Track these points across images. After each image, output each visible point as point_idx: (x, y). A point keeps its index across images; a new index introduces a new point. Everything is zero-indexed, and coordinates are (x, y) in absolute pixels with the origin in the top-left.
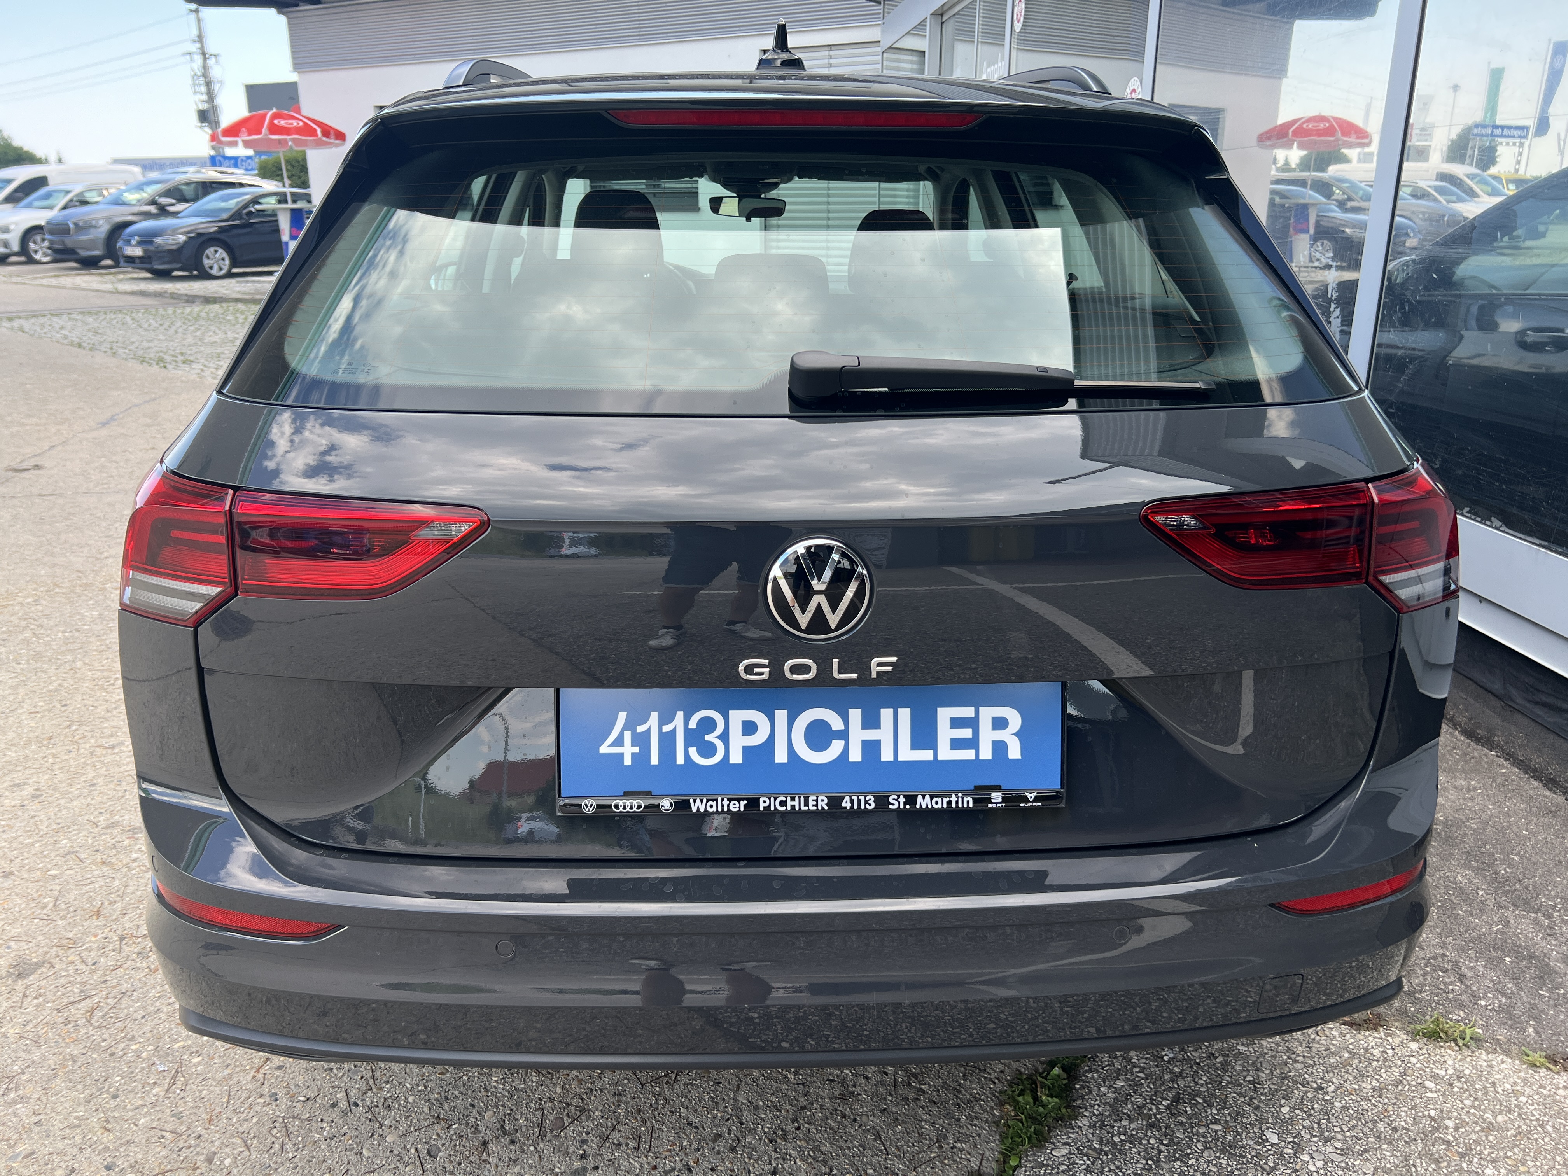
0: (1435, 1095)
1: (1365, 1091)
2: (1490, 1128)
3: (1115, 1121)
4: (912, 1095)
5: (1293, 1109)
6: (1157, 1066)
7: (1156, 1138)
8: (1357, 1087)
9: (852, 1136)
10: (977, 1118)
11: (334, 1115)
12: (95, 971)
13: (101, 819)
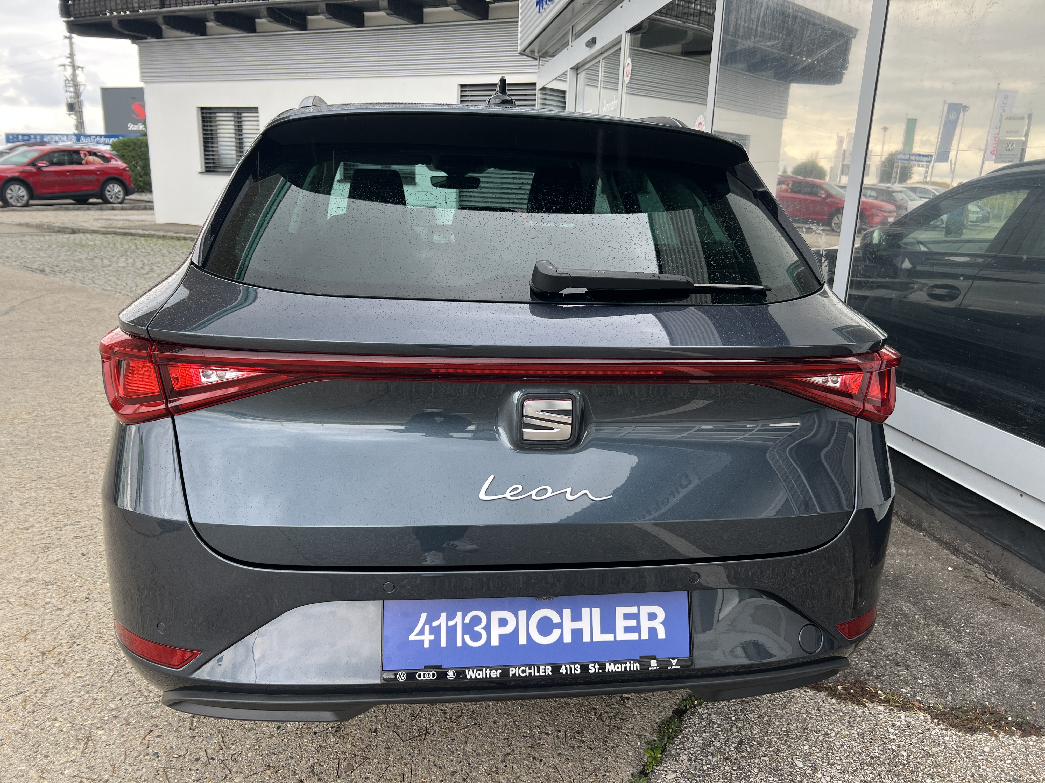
0: (895, 737)
1: (853, 735)
2: (929, 755)
3: (704, 757)
4: (577, 744)
5: (811, 747)
6: (728, 723)
7: (729, 766)
8: (848, 733)
9: (540, 770)
10: (618, 758)
11: (198, 766)
12: (26, 675)
13: (22, 576)
